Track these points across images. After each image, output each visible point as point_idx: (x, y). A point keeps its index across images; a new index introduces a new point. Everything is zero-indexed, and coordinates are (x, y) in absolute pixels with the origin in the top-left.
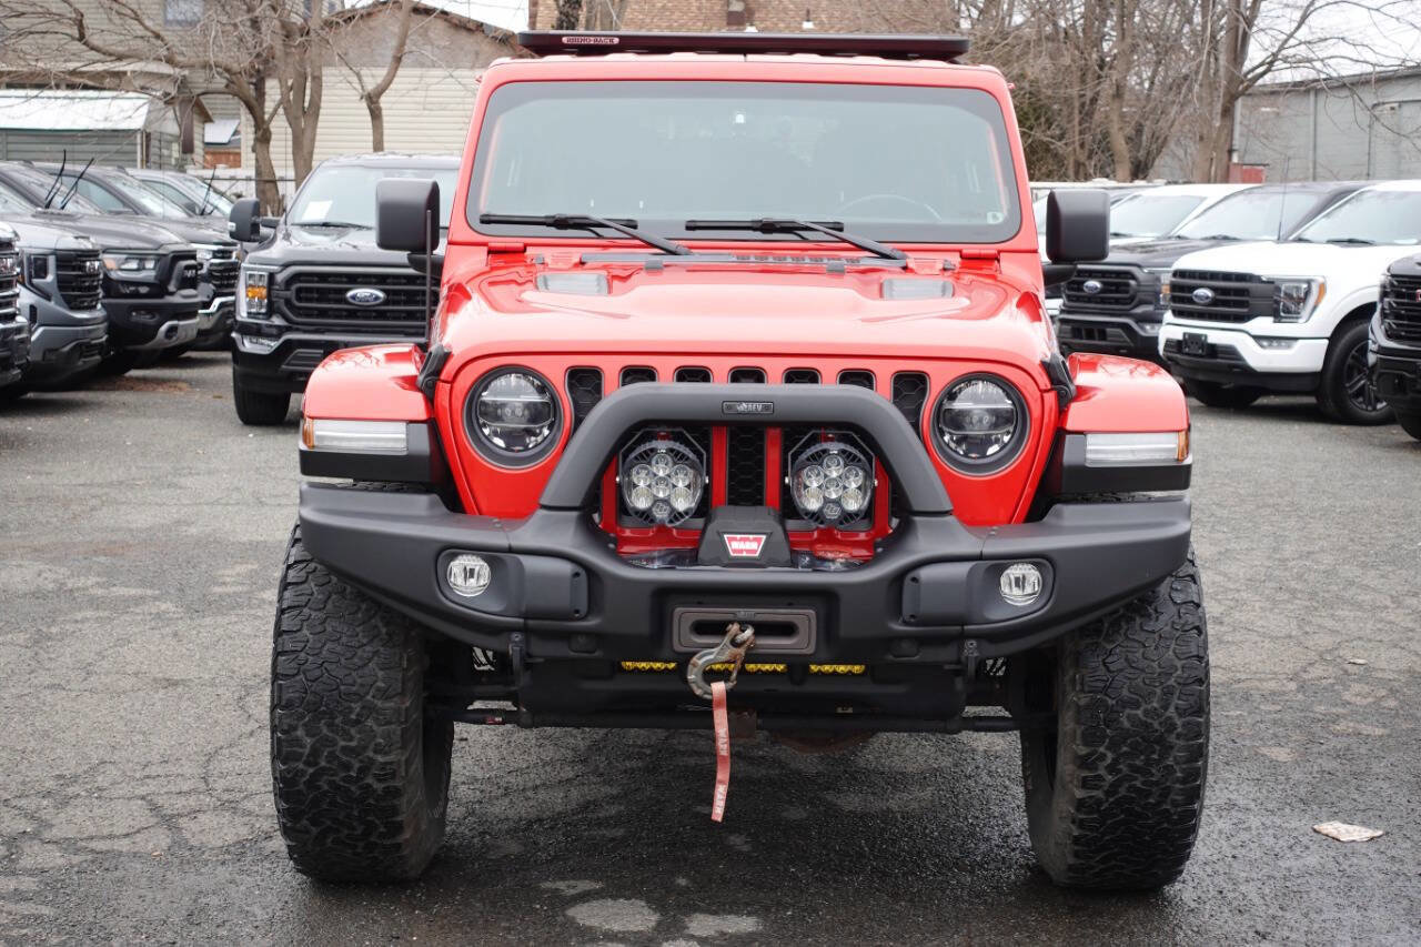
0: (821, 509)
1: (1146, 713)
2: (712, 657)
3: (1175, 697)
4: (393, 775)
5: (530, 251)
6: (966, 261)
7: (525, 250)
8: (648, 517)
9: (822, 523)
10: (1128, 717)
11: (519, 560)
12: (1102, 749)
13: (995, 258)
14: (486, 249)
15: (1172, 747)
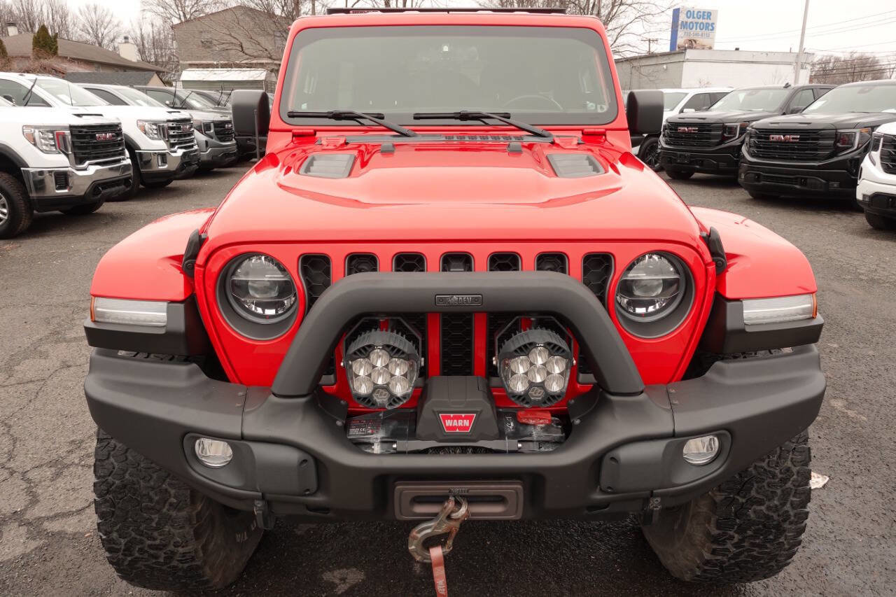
0: (527, 392)
1: (769, 508)
2: (429, 531)
3: (791, 496)
4: (193, 559)
5: (318, 134)
6: (587, 137)
7: (315, 134)
8: (369, 401)
9: (527, 403)
10: (755, 512)
11: (249, 446)
12: (731, 533)
13: (604, 134)
14: (291, 134)
15: (784, 531)
